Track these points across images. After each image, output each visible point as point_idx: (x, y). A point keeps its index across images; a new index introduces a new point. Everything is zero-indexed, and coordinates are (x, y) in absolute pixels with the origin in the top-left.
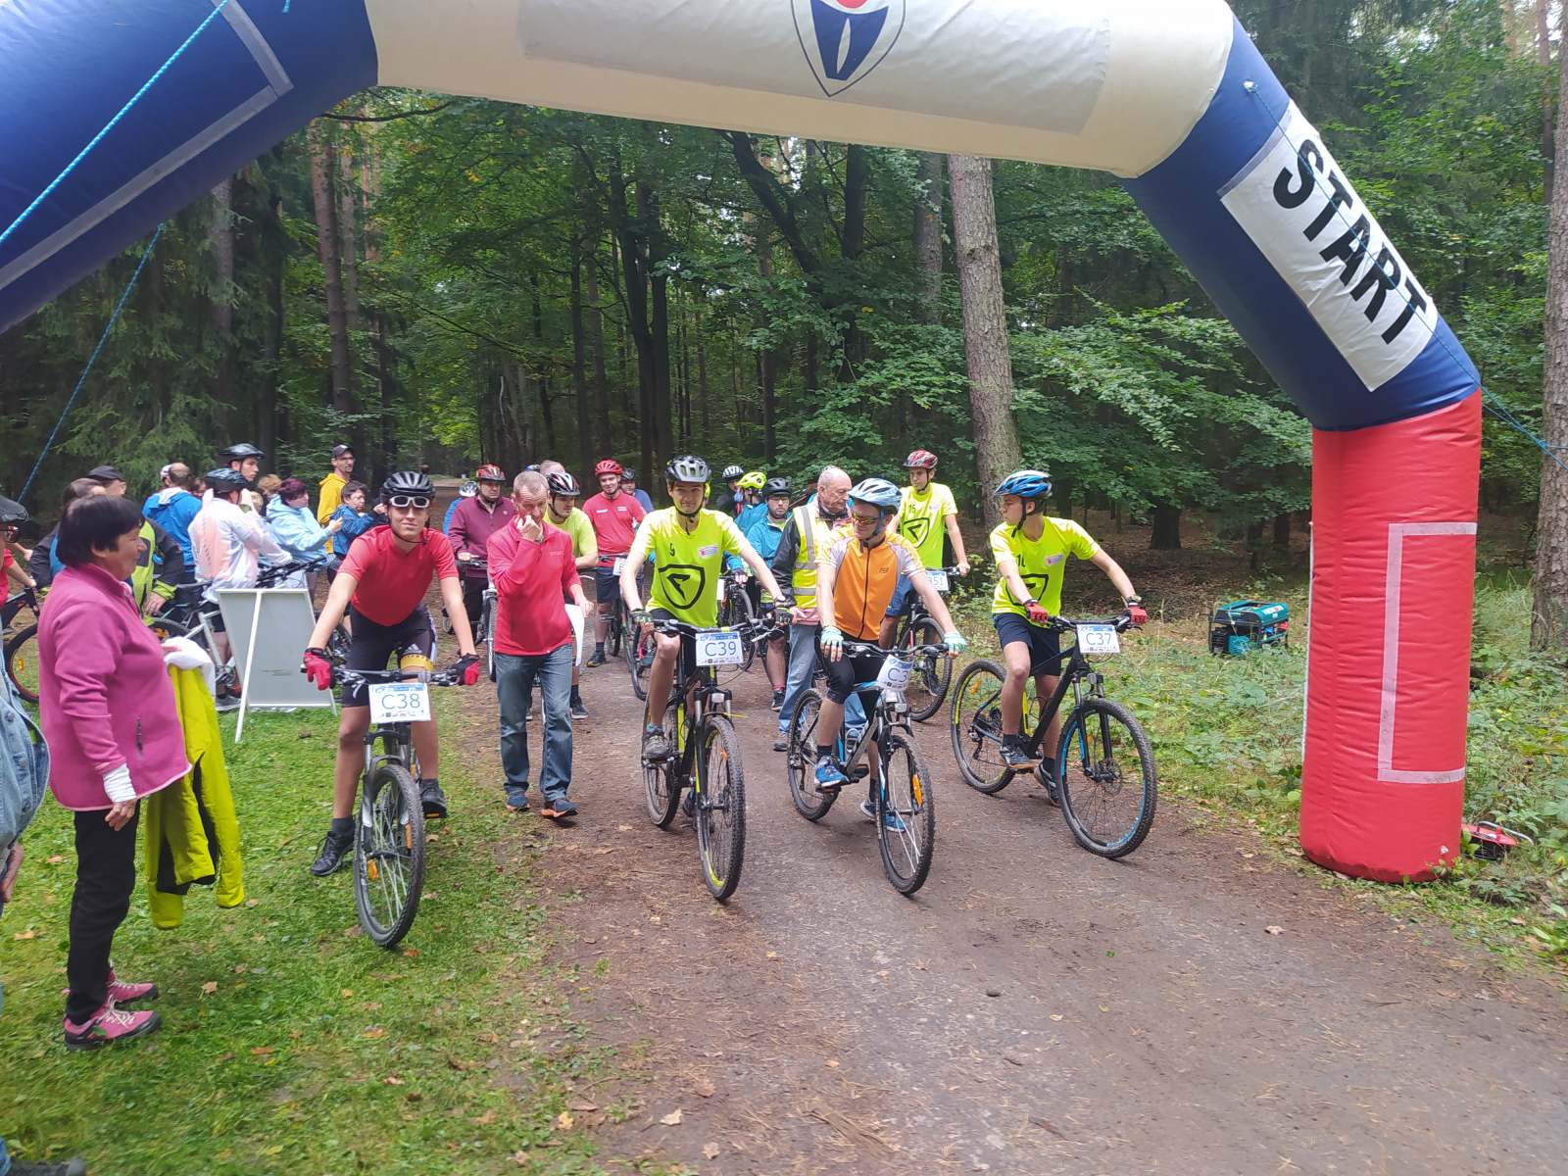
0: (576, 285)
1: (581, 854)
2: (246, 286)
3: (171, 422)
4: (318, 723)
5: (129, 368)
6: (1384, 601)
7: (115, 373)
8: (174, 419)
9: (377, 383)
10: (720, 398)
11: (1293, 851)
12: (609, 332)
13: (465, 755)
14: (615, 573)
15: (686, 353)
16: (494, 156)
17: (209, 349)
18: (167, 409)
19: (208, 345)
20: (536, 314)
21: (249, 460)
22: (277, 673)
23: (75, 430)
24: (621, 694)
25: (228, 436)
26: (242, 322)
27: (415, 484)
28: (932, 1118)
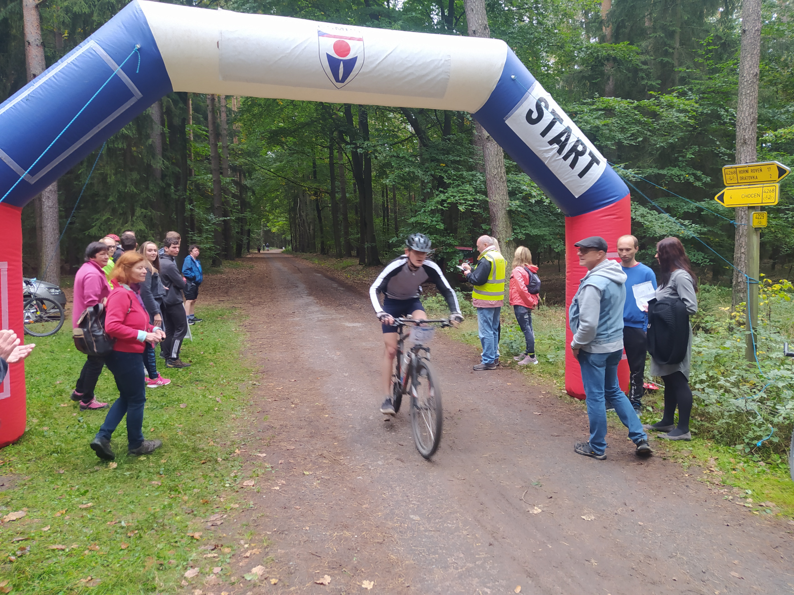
0: (332, 153)
2: (168, 159)
5: (116, 197)
7: (110, 200)
8: (136, 219)
9: (237, 202)
11: (565, 392)
18: (133, 215)
19: (151, 187)
20: (314, 168)
23: (94, 224)
25: (160, 227)
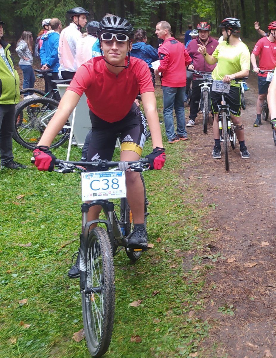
13: (182, 181)
14: (268, 80)
21: (82, 16)
24: (268, 143)
27: (116, 25)
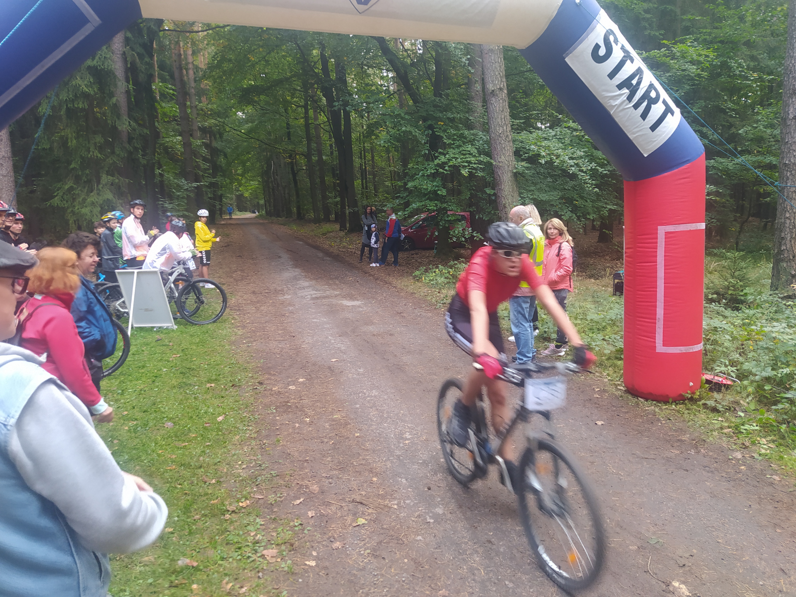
0: (307, 112)
1: (279, 391)
2: (136, 121)
3: (101, 189)
4: (166, 333)
5: (79, 163)
6: (656, 265)
7: (72, 166)
8: (102, 188)
9: (209, 166)
10: (383, 169)
11: (622, 388)
12: (325, 137)
15: (364, 146)
16: (262, 47)
17: (118, 152)
18: (99, 183)
19: (117, 151)
20: (288, 128)
22: (146, 310)
23: (55, 194)
25: (129, 195)
26: (133, 138)
28: (413, 501)
